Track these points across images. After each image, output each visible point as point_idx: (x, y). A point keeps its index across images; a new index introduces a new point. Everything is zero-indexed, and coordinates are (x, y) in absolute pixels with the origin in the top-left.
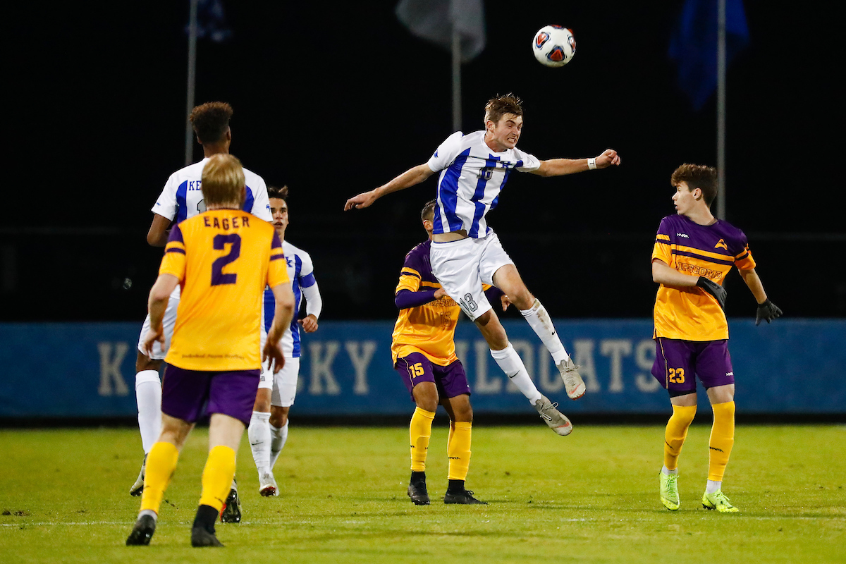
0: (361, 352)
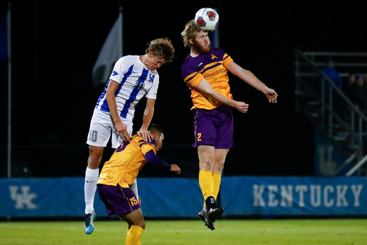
0: (357, 189)
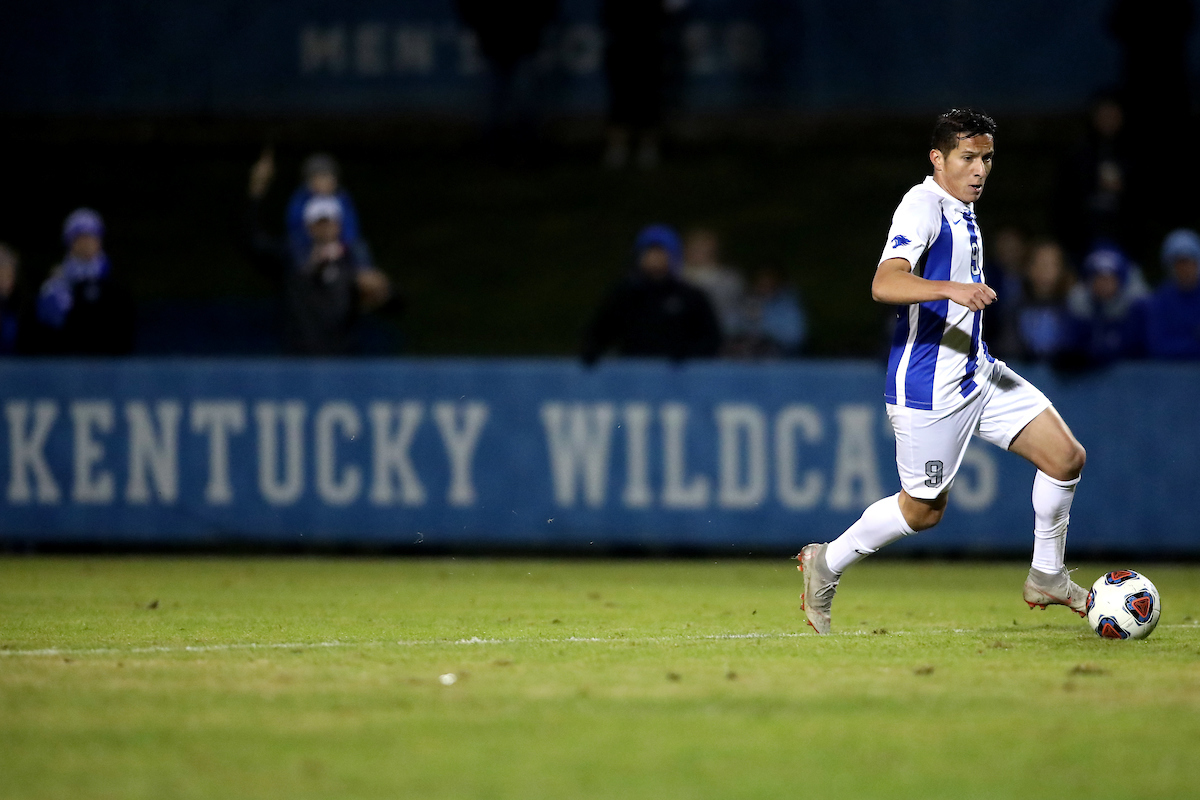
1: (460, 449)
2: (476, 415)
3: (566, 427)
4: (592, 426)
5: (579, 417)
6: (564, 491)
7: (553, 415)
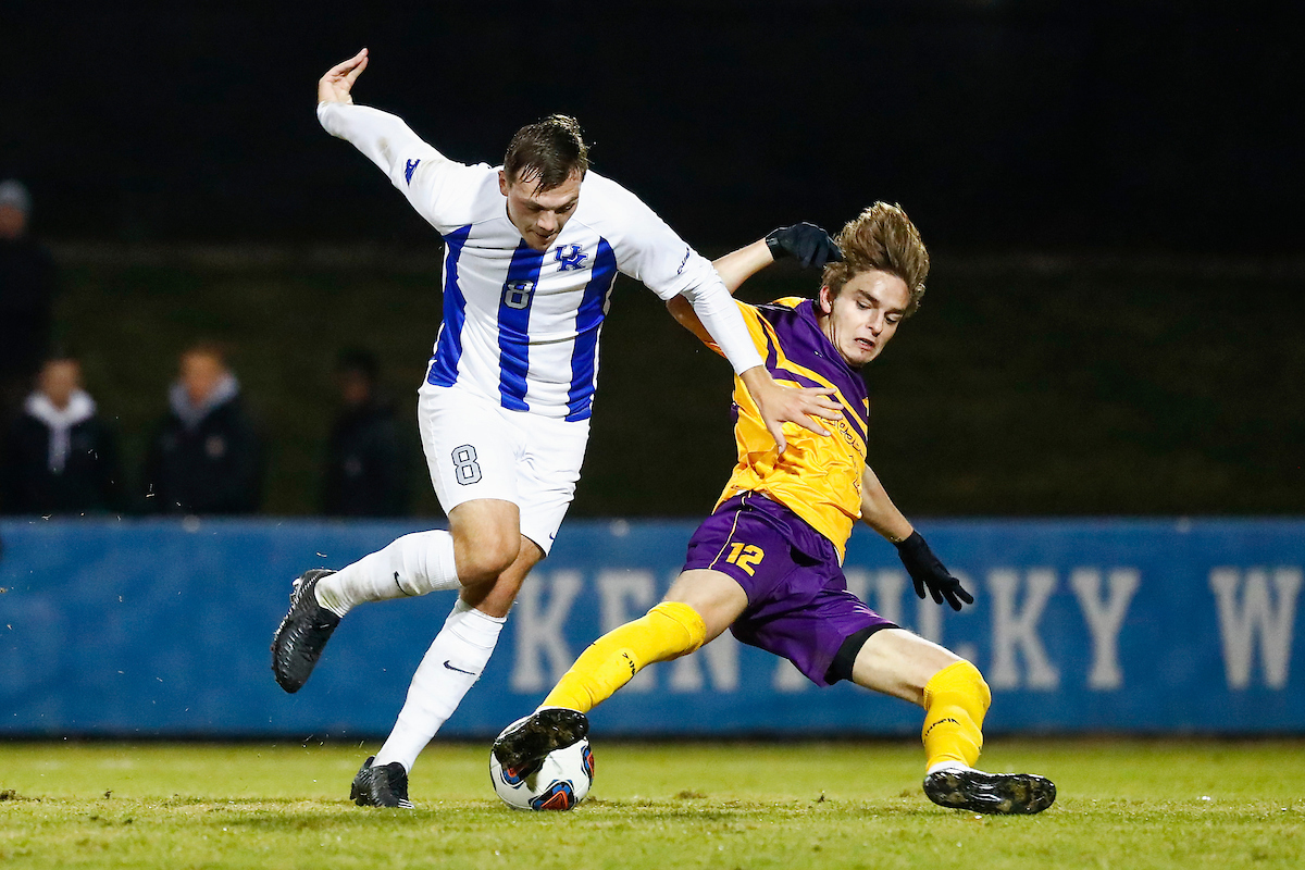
1: (1105, 623)
2: (1124, 583)
3: (1239, 595)
4: (1274, 596)
5: (1257, 583)
6: (1238, 672)
7: (1223, 582)
